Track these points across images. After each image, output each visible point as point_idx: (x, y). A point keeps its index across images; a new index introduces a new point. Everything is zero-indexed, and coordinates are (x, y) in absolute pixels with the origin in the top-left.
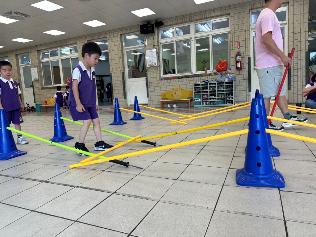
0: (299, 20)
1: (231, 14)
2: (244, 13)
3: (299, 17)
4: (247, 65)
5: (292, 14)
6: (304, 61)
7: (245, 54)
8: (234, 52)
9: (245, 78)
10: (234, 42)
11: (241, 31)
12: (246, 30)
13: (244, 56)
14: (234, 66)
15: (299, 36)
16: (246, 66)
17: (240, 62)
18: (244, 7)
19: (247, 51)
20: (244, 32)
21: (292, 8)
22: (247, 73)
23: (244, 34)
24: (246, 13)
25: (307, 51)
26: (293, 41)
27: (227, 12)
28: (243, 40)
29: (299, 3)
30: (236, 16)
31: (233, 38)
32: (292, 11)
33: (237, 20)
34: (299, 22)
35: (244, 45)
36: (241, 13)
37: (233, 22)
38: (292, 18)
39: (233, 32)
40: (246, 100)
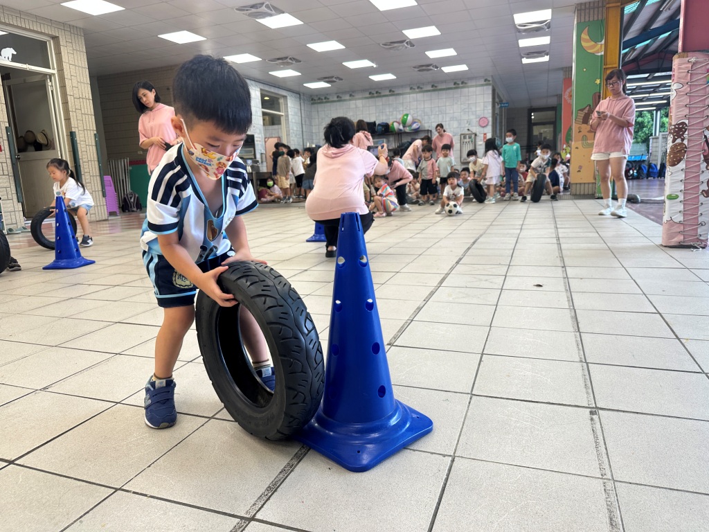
0: (78, 77)
3: (77, 70)
4: (6, 143)
5: (67, 61)
6: (94, 148)
9: (6, 173)
15: (82, 104)
16: (5, 146)
21: (66, 52)
22: (9, 161)
25: (95, 132)
26: (74, 110)
29: (74, 47)
32: (66, 56)
34: (79, 80)
38: (68, 68)
40: (14, 221)
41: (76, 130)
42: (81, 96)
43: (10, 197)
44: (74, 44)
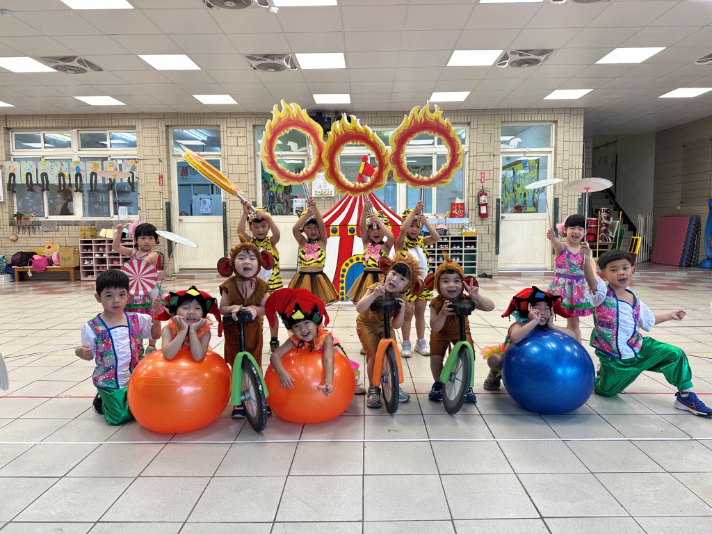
0: (571, 151)
1: (472, 124)
2: (493, 126)
3: (571, 146)
4: (495, 211)
5: (562, 139)
7: (491, 193)
8: (474, 188)
9: (490, 232)
10: (475, 171)
11: (487, 154)
12: (495, 154)
13: (491, 196)
14: (474, 211)
15: (570, 173)
16: (493, 213)
17: (486, 205)
18: (493, 117)
19: (495, 189)
20: (492, 157)
21: (562, 132)
22: (494, 224)
23: (492, 160)
24: (496, 126)
25: (580, 197)
27: (466, 121)
28: (489, 169)
29: (572, 126)
30: (481, 129)
31: (475, 165)
32: (562, 135)
33: (481, 136)
34: (571, 153)
35: (492, 178)
36: (488, 126)
37: (475, 138)
38: (562, 145)
39: (475, 154)
40: (490, 268)
41: (560, 197)
42: (570, 167)
43: (490, 250)
44: (572, 123)
